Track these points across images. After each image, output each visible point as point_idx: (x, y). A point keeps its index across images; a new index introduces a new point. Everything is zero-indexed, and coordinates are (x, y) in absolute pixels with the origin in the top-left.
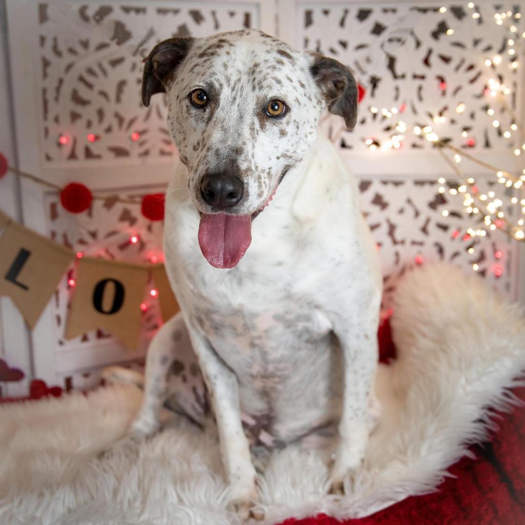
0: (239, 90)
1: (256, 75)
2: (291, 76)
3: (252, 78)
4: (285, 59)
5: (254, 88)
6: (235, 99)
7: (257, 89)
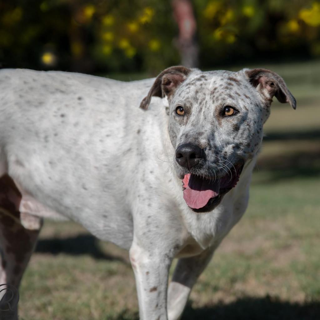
0: (204, 104)
1: (215, 94)
2: (238, 92)
3: (212, 96)
4: (233, 83)
5: (213, 102)
6: (201, 109)
7: (215, 102)
